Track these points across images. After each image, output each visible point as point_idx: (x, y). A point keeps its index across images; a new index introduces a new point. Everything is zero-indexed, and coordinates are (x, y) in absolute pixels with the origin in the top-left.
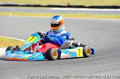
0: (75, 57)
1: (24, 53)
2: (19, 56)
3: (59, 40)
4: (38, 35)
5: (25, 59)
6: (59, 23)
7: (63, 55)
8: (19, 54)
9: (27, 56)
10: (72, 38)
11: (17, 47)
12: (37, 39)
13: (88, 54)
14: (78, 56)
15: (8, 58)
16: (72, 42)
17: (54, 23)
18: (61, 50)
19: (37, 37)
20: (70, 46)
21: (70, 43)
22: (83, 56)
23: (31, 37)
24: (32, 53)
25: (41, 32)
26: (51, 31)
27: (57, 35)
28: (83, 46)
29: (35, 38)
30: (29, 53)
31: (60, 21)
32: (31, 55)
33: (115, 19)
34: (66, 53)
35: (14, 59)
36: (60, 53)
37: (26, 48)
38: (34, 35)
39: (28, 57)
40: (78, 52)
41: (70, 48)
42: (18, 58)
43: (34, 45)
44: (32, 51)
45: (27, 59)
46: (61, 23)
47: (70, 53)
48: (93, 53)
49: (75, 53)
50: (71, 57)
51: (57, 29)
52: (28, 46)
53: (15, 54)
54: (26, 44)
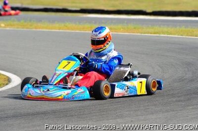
0: (135, 94)
1: (57, 88)
3: (108, 67)
4: (77, 59)
5: (60, 97)
6: (105, 38)
7: (118, 91)
8: (48, 90)
10: (127, 64)
11: (44, 78)
12: (75, 65)
13: (154, 90)
14: (139, 93)
15: (30, 96)
16: (128, 70)
17: (96, 38)
18: (114, 83)
19: (75, 62)
20: (126, 77)
21: (125, 72)
22: (146, 93)
23: (65, 62)
24: (70, 88)
25: (80, 54)
26: (91, 52)
29: (73, 63)
30: (64, 88)
31: (107, 35)
32: (69, 91)
33: (182, 35)
34: (122, 88)
35: (41, 98)
36: (113, 87)
37: (59, 79)
38: (69, 59)
39: (65, 94)
40: (139, 85)
41: (126, 79)
42: (49, 97)
43: (70, 75)
44: (69, 85)
45: (64, 98)
46: (107, 38)
47: (128, 88)
48: (160, 88)
49: (135, 88)
50: (130, 95)
51: (101, 48)
52: (61, 77)
53: (42, 90)
54: (58, 73)
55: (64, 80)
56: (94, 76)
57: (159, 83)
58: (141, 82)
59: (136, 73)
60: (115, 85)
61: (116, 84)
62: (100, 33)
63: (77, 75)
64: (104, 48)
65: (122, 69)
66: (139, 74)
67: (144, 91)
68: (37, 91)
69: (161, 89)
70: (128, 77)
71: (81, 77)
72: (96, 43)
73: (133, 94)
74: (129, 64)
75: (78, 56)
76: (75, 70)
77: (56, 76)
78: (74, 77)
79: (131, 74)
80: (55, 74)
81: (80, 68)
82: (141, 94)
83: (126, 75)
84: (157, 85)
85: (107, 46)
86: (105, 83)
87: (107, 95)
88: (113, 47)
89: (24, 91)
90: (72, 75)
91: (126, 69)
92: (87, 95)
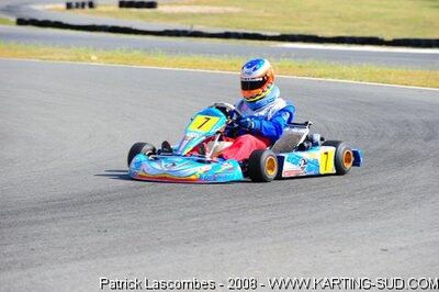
0: (317, 173)
1: (188, 161)
2: (175, 168)
4: (222, 114)
5: (193, 177)
6: (263, 78)
7: (288, 168)
8: (174, 165)
9: (199, 170)
10: (304, 122)
11: (166, 145)
12: (218, 123)
13: (348, 166)
14: (322, 172)
15: (144, 174)
16: (305, 132)
17: (249, 79)
18: (282, 155)
19: (218, 118)
20: (302, 145)
21: (299, 137)
22: (335, 172)
23: (201, 119)
24: (209, 162)
25: (226, 104)
26: (242, 102)
27: (262, 113)
28: (335, 144)
29: (214, 120)
30: (199, 161)
31: (266, 72)
32: (209, 167)
34: (295, 163)
35: (162, 178)
36: (281, 161)
37: (191, 147)
38: (208, 113)
39: (201, 172)
40: (322, 158)
41: (302, 148)
42: (175, 176)
43: (210, 139)
44: (208, 157)
45: (200, 179)
46: (267, 78)
47: (305, 163)
48: (357, 163)
49: (316, 163)
50: (307, 174)
51: (258, 95)
52: (195, 143)
53: (163, 164)
54: (190, 135)
55: (200, 149)
56: (249, 142)
57: (356, 154)
58: (326, 153)
59: (317, 138)
60: (283, 158)
61: (286, 155)
62: (255, 69)
63: (220, 140)
64: (264, 94)
65: (295, 130)
66: (322, 139)
67: (331, 169)
68: (155, 165)
69: (358, 165)
70: (306, 145)
71: (227, 144)
72: (249, 86)
73: (312, 173)
74: (307, 123)
75: (223, 109)
76: (218, 132)
77: (185, 142)
78: (216, 143)
79: (309, 139)
80: (184, 139)
81: (226, 128)
82: (326, 172)
83: (301, 142)
84: (353, 159)
85: (268, 91)
86: (268, 155)
87: (272, 174)
88: (278, 93)
89: (133, 165)
90: (213, 140)
91: (302, 131)
92: (238, 173)
